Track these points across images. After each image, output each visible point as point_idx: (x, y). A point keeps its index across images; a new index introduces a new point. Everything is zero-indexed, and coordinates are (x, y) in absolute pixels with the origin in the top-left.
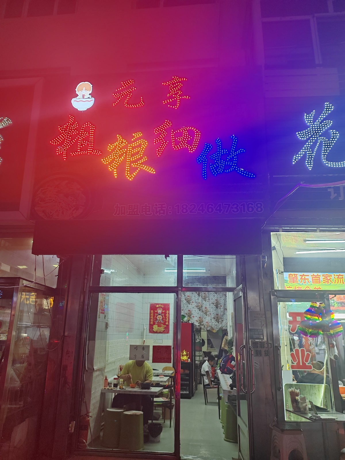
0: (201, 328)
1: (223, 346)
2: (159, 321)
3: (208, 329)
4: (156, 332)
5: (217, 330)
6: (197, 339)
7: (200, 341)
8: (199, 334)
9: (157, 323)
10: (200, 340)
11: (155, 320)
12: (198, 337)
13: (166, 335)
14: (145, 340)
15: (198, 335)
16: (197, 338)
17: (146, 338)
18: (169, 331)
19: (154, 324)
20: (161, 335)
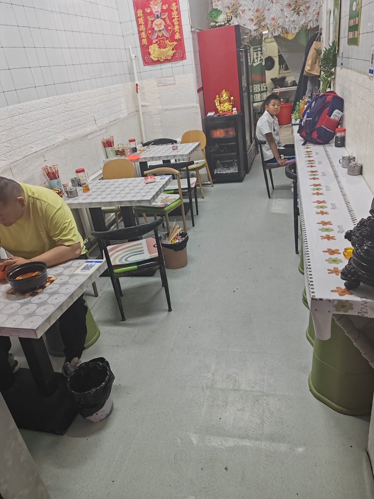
0: (261, 35)
1: (307, 68)
2: (160, 35)
3: (276, 34)
4: (158, 62)
5: (295, 32)
6: (256, 60)
7: (261, 63)
8: (259, 49)
9: (156, 39)
10: (261, 60)
11: (150, 34)
12: (257, 55)
13: (180, 63)
14: (137, 82)
15: (257, 51)
16: (255, 57)
17: (141, 79)
18: (184, 53)
19: (150, 42)
20: (169, 65)
